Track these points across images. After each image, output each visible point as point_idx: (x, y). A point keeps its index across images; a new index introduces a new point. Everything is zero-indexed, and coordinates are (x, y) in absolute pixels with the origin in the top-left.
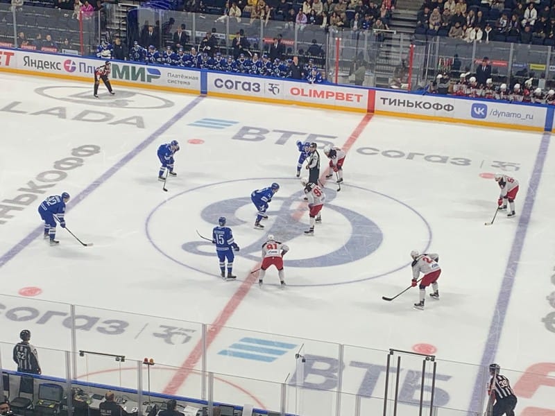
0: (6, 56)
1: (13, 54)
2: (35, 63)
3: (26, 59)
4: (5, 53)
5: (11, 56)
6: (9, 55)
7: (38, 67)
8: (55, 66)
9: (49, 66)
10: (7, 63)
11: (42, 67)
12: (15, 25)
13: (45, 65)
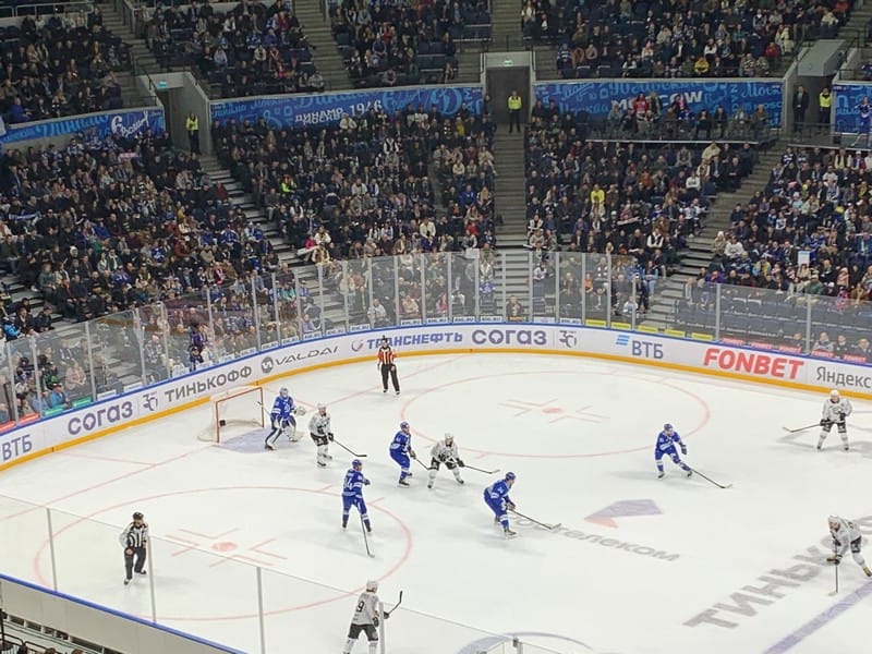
0: (792, 365)
1: (802, 363)
2: (833, 377)
3: (821, 371)
4: (791, 362)
5: (799, 367)
6: (796, 364)
7: (837, 382)
8: (862, 381)
9: (854, 382)
10: (793, 376)
11: (843, 383)
12: (808, 321)
13: (848, 380)
